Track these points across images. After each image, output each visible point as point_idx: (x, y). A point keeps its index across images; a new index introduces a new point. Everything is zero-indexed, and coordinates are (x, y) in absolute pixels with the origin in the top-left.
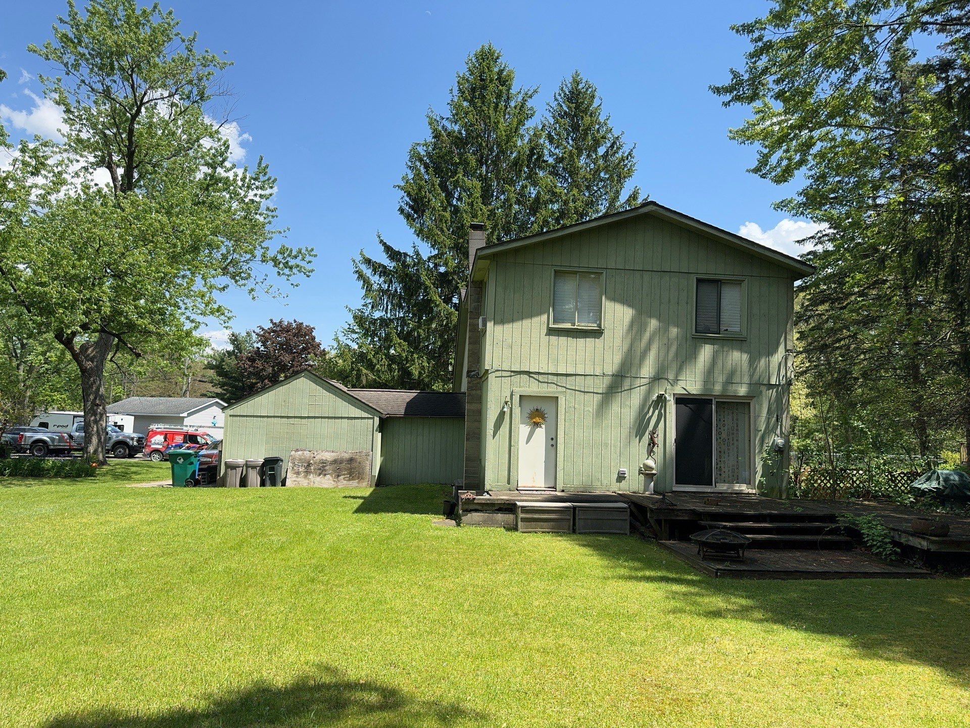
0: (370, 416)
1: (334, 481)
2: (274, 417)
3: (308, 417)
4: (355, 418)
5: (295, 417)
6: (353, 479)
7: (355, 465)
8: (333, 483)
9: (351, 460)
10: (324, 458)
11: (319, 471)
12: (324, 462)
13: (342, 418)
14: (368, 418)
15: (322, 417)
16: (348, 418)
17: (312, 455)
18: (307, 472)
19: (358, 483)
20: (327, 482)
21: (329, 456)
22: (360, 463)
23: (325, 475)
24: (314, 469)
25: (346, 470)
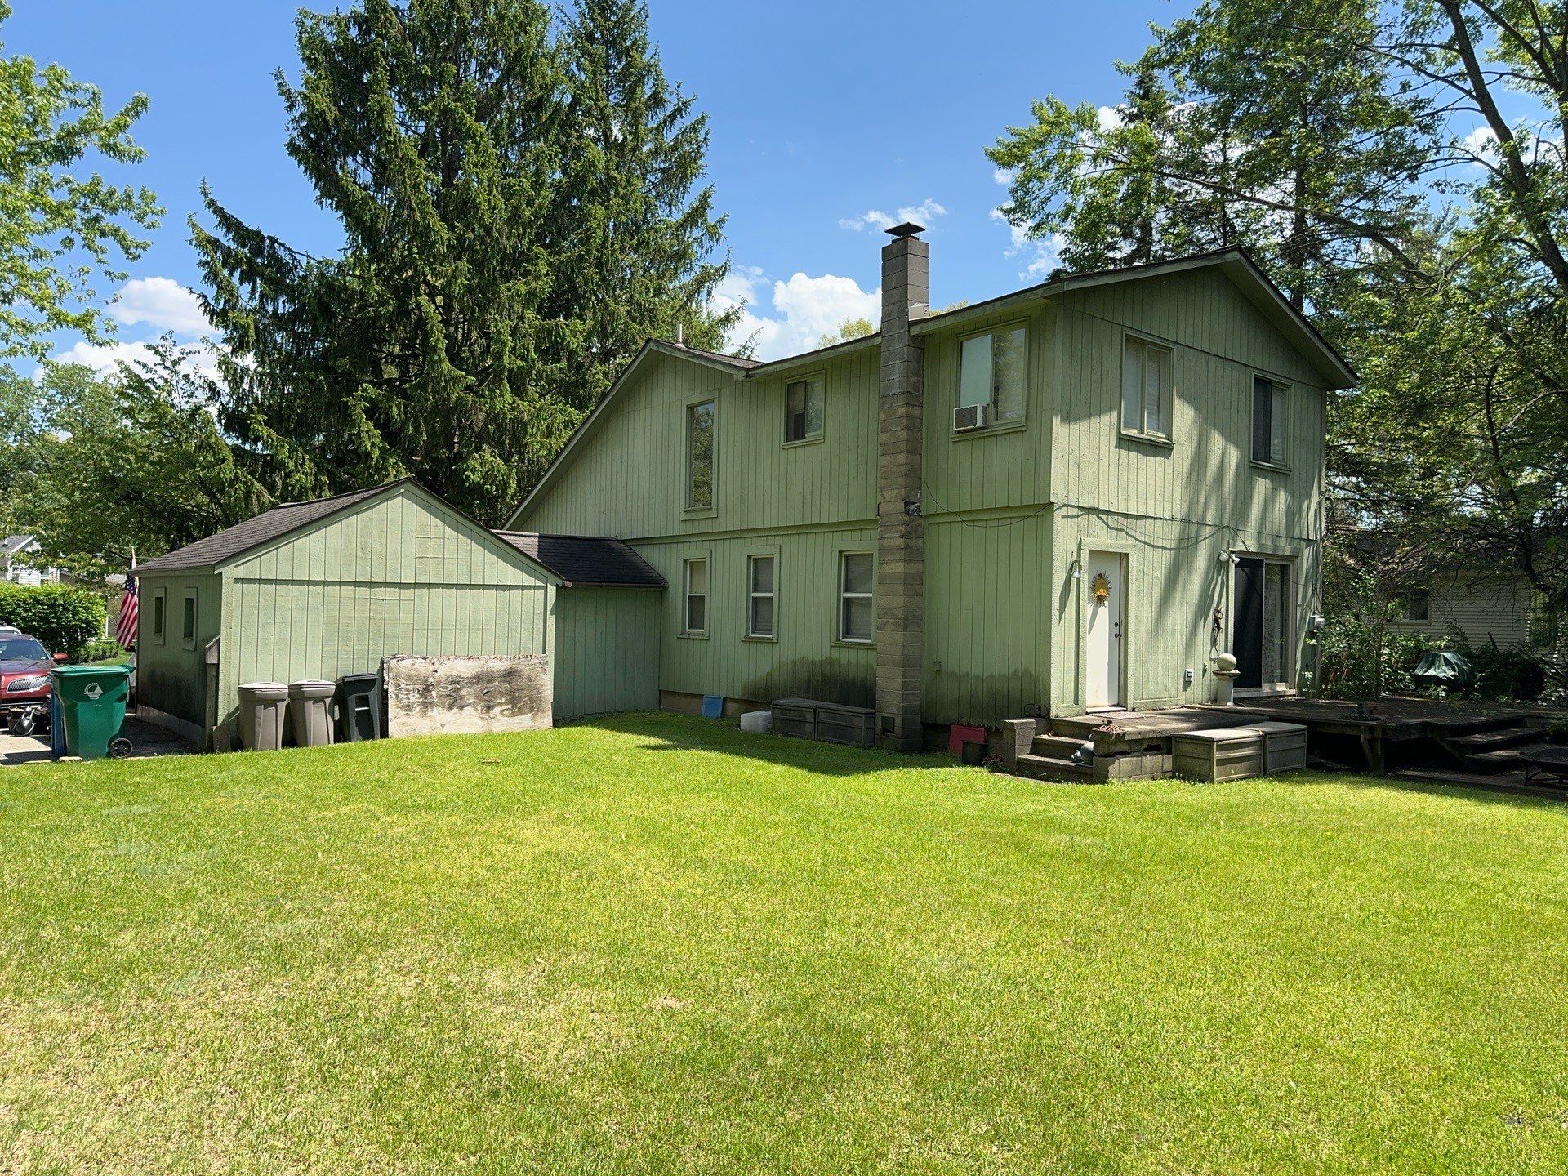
0: (539, 583)
1: (482, 719)
2: (341, 583)
3: (416, 585)
4: (510, 587)
5: (386, 585)
6: (520, 712)
7: (520, 683)
8: (480, 722)
9: (510, 674)
10: (455, 673)
11: (448, 701)
12: (455, 681)
13: (484, 586)
14: (535, 587)
15: (444, 586)
16: (497, 587)
17: (432, 668)
18: (426, 705)
19: (533, 719)
20: (467, 722)
21: (466, 668)
22: (530, 679)
23: (462, 707)
24: (439, 697)
25: (502, 694)
